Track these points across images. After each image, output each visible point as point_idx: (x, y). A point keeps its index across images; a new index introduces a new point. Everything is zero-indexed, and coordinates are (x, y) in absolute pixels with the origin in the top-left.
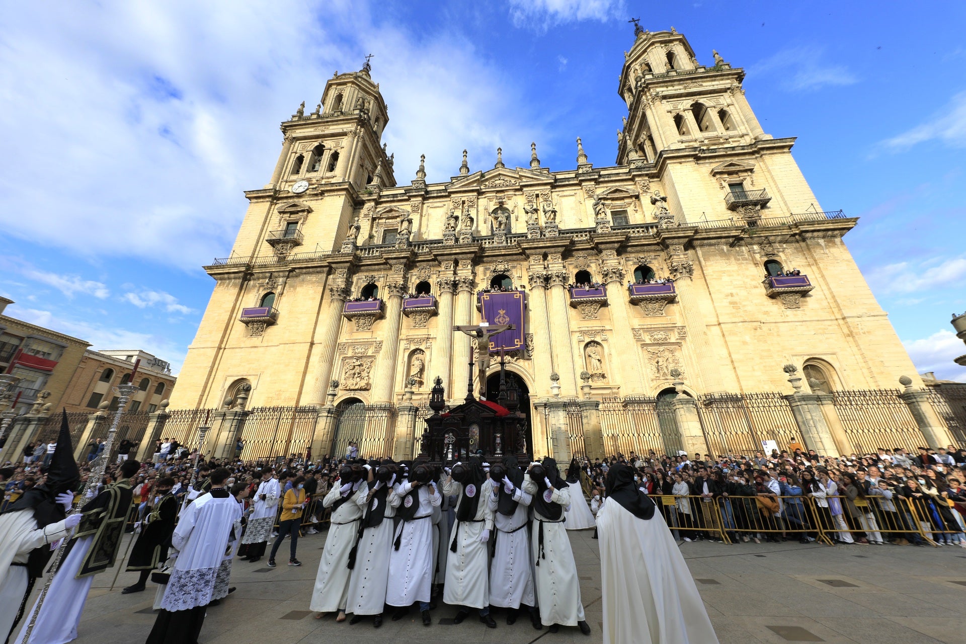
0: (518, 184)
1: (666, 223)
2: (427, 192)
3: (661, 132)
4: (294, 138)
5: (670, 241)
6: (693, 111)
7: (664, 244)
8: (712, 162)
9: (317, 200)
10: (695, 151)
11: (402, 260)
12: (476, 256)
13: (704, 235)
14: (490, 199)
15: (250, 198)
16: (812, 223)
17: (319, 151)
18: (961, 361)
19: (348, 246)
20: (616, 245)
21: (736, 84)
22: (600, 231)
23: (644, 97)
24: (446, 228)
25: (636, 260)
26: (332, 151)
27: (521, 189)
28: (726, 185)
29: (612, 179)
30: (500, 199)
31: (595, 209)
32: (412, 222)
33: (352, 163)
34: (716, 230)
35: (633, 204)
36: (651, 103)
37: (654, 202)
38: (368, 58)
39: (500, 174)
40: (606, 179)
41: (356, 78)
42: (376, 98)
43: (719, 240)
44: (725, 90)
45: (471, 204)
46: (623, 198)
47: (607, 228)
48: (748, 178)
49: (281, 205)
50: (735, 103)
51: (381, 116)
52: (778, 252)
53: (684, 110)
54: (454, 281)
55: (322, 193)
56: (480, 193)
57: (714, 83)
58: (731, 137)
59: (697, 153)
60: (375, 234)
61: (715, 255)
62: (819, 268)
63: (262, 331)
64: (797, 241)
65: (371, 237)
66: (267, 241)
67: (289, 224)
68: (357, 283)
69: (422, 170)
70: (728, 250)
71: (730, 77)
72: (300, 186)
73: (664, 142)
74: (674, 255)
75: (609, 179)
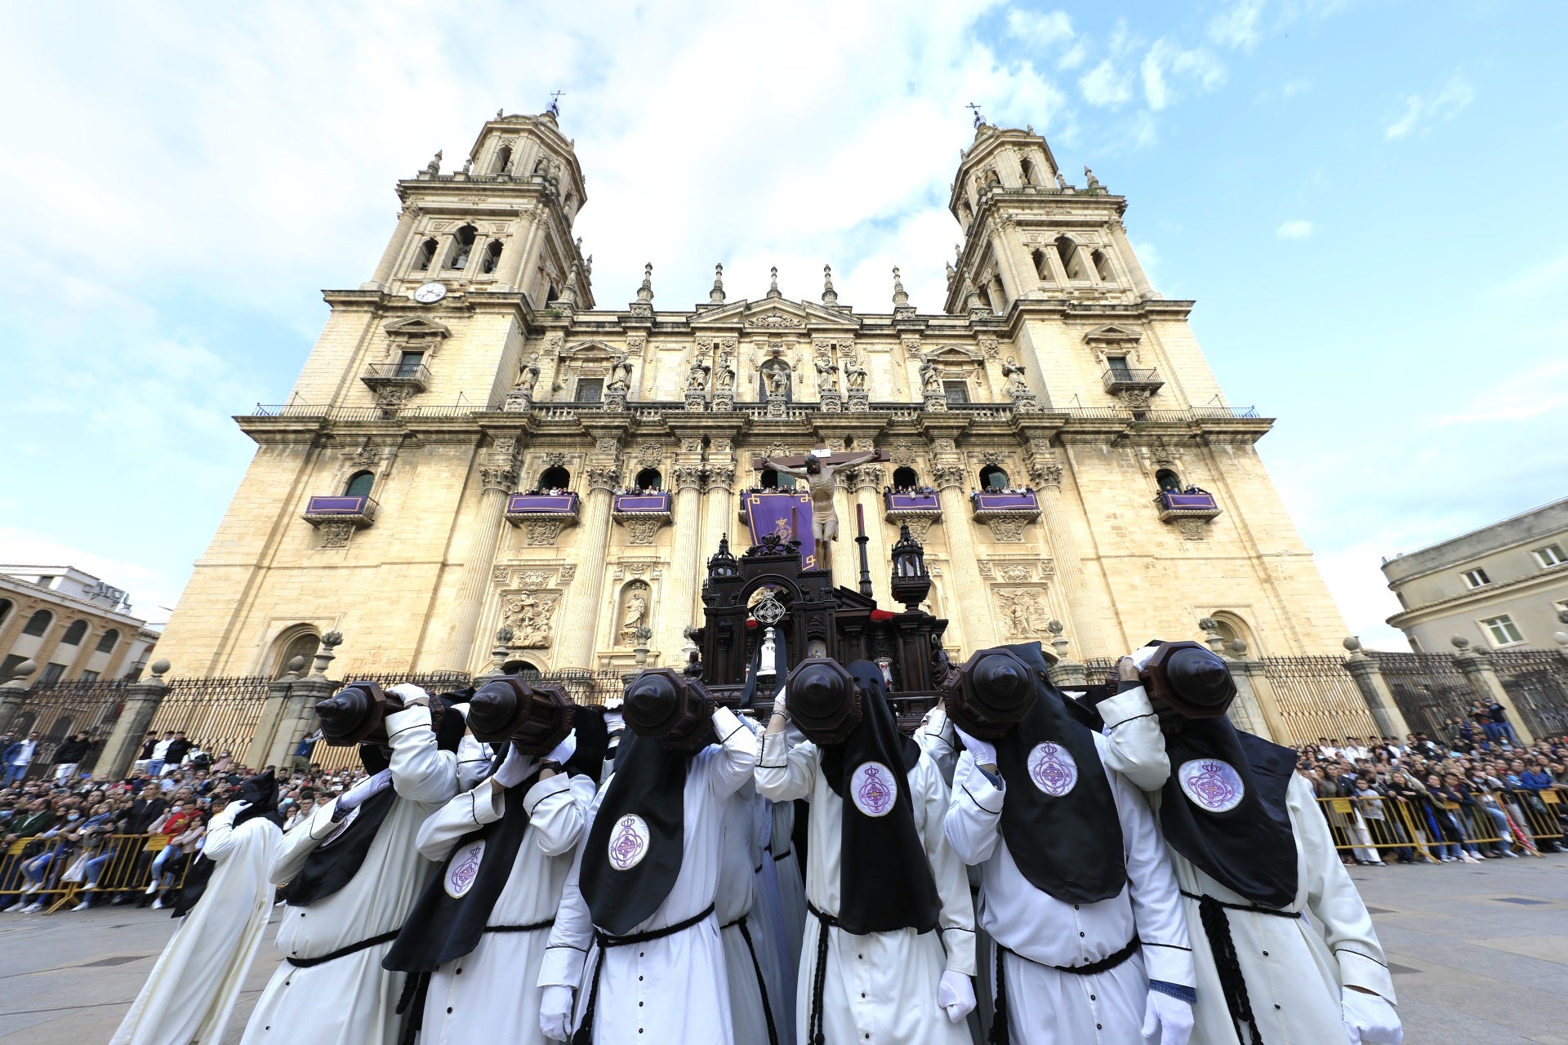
0: (803, 326)
1: (1025, 406)
2: (656, 324)
3: (1014, 272)
4: (421, 209)
5: (1032, 431)
6: (1058, 247)
7: (1021, 437)
8: (1084, 324)
9: (460, 318)
10: (1063, 306)
11: (614, 432)
12: (738, 434)
13: (1077, 427)
14: (759, 346)
15: (331, 303)
16: (1218, 421)
17: (467, 236)
18: (1393, 622)
19: (518, 400)
20: (955, 432)
21: (1115, 217)
22: (931, 409)
23: (990, 219)
24: (690, 385)
25: (981, 457)
26: (491, 240)
27: (808, 334)
28: (1103, 357)
29: (945, 333)
30: (774, 346)
31: (923, 376)
32: (631, 370)
33: (527, 263)
34: (1093, 421)
35: (975, 373)
36: (1000, 229)
37: (1007, 373)
38: (555, 97)
39: (775, 308)
40: (937, 333)
41: (536, 125)
42: (569, 162)
43: (1097, 436)
44: (1101, 224)
45: (728, 350)
46: (960, 364)
47: (942, 405)
48: (1133, 351)
49: (391, 320)
50: (1114, 244)
51: (574, 193)
52: (1174, 458)
53: (1046, 246)
54: (703, 472)
55: (472, 308)
56: (742, 334)
57: (1086, 212)
58: (1109, 292)
59: (1065, 308)
60: (563, 385)
61: (1091, 457)
62: (1226, 485)
63: (346, 539)
64: (1198, 446)
65: (556, 388)
66: (363, 379)
67: (405, 354)
68: (531, 464)
69: (646, 287)
70: (1108, 452)
71: (1108, 206)
72: (429, 292)
73: (1020, 288)
74: (1036, 453)
75: (941, 333)
